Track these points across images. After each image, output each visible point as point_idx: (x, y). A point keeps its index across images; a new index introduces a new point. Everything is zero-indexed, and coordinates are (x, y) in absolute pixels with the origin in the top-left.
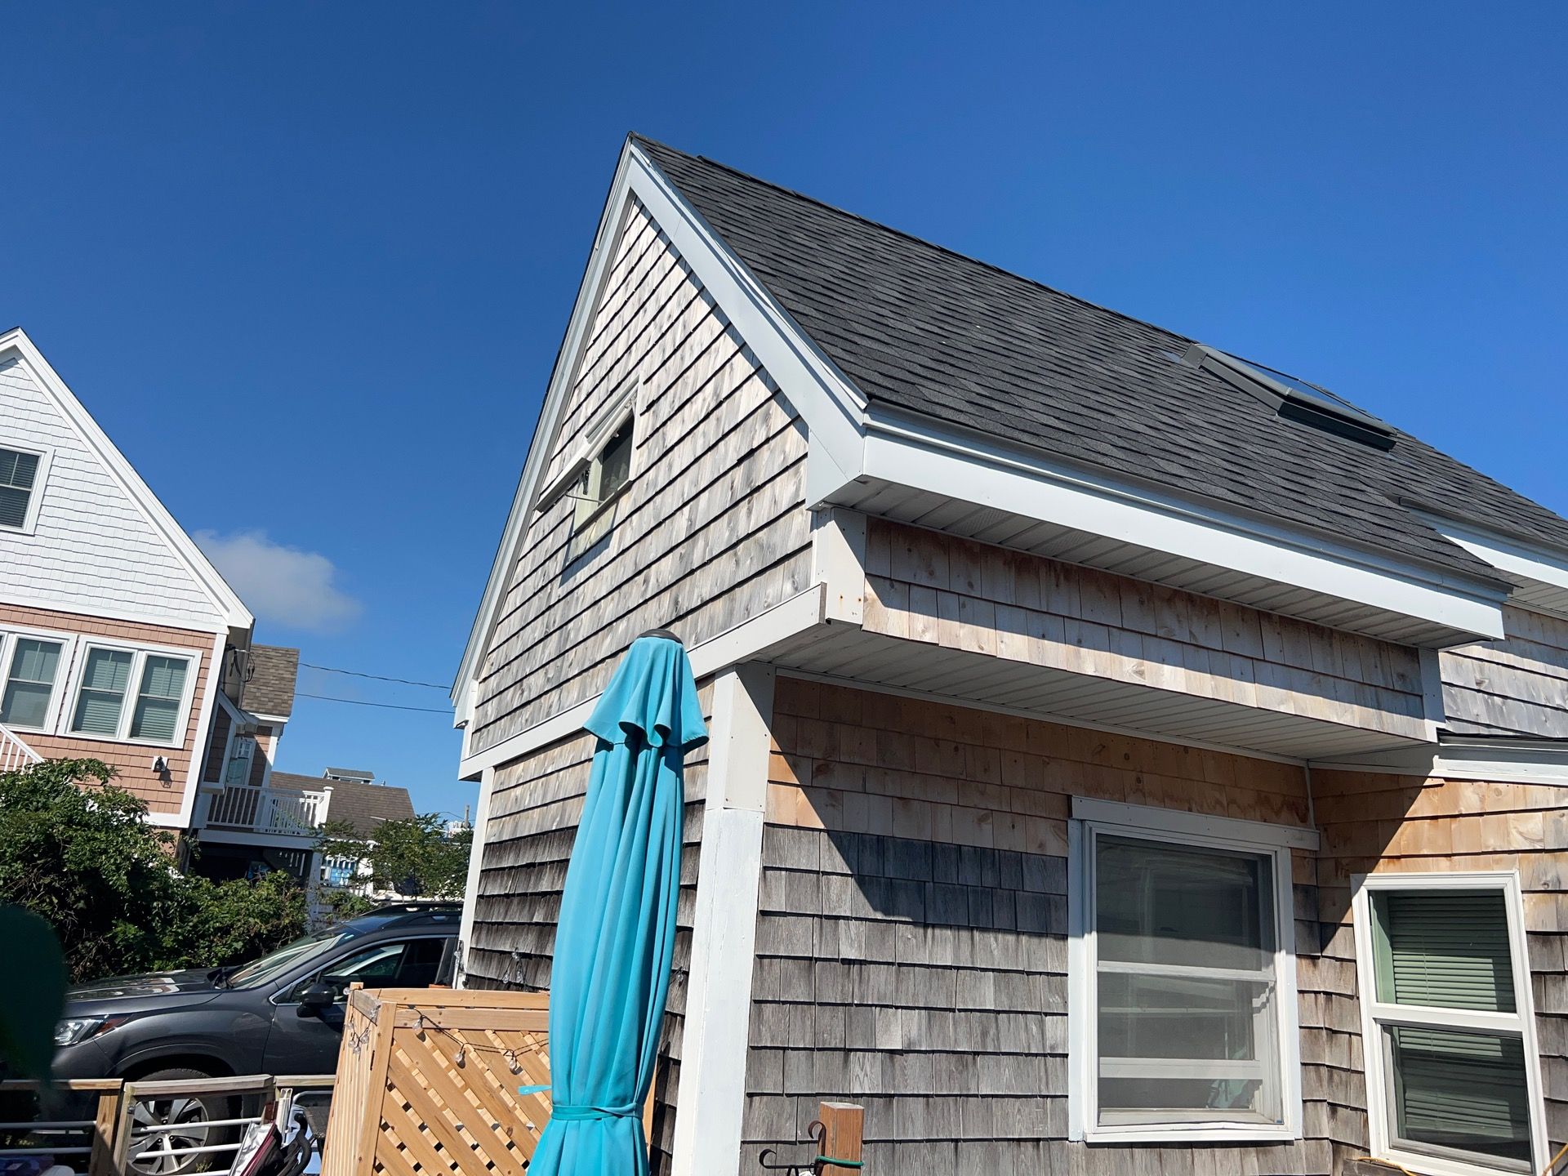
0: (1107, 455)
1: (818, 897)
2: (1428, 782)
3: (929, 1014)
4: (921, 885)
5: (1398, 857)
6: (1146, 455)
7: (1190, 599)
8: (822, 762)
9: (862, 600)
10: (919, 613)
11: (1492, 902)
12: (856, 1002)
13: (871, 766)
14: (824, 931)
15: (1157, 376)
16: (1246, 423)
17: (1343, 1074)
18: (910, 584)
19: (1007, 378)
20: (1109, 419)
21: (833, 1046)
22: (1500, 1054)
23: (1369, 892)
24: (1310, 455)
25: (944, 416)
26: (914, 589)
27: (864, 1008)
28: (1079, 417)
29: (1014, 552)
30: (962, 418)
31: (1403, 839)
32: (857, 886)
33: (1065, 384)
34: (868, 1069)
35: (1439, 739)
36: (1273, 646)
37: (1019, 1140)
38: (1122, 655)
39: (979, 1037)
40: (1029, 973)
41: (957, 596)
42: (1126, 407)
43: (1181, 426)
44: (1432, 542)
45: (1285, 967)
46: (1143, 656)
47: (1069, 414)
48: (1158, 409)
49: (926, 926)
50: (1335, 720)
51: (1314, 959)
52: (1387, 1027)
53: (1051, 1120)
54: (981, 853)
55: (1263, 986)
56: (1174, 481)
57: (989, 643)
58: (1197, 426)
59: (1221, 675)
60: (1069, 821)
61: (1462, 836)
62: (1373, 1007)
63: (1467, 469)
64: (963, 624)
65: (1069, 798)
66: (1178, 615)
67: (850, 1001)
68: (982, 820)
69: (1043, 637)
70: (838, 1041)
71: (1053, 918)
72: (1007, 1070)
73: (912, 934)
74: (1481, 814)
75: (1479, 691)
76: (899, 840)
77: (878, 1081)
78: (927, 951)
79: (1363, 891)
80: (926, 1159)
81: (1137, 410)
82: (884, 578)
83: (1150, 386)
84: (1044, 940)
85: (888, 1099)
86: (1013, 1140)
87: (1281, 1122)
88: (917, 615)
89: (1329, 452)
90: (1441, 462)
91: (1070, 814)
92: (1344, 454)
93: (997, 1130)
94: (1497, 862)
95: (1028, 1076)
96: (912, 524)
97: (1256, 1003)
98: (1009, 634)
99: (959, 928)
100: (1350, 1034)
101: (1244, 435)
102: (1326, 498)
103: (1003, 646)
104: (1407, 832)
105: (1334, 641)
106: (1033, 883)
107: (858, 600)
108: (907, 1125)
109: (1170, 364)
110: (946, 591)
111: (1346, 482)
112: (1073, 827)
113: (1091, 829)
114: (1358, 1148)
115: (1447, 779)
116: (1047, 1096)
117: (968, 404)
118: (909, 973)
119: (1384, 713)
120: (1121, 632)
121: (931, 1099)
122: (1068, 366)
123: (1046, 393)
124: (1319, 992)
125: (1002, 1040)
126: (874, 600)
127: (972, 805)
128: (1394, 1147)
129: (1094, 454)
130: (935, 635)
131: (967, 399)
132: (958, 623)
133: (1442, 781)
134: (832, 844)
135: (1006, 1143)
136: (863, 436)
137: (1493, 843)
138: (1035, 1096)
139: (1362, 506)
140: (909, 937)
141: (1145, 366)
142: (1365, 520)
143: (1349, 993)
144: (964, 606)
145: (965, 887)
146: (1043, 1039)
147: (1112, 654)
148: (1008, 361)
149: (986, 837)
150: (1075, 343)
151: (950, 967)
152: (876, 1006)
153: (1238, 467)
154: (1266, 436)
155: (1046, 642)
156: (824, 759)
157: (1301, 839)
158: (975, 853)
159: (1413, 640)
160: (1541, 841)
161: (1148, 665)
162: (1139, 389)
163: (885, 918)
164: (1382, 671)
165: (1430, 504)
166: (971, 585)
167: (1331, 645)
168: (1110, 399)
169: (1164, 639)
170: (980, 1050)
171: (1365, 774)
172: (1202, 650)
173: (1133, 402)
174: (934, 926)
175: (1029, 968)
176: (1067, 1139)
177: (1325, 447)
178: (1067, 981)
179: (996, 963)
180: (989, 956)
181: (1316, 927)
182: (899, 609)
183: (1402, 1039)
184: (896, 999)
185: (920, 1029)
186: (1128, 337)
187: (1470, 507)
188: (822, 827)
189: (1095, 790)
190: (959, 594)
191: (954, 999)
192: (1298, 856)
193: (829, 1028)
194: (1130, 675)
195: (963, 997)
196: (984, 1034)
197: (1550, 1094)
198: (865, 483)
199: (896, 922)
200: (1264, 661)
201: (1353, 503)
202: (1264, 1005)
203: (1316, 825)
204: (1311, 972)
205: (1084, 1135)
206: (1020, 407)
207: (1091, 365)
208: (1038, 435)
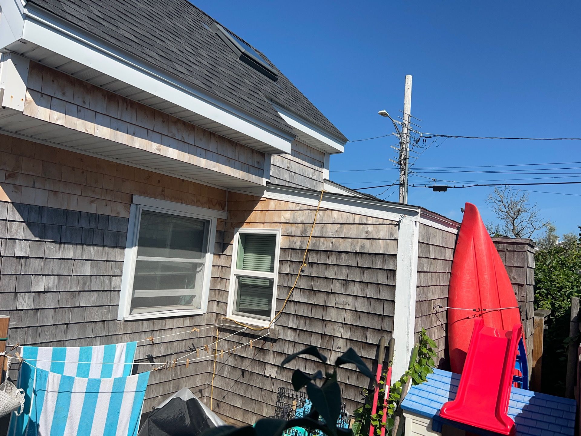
0: (151, 57)
1: (5, 231)
2: (262, 199)
3: (59, 277)
4: (60, 227)
5: (250, 223)
6: (171, 61)
7: (184, 123)
8: (12, 172)
9: (24, 100)
10: (55, 111)
11: (272, 238)
12: (22, 273)
13: (39, 177)
14: (7, 245)
15: (195, 32)
16: (224, 59)
17: (223, 292)
18: (52, 97)
19: (117, 13)
20: (161, 43)
21: (9, 291)
22: (268, 285)
23: (239, 234)
24: (245, 77)
25: (69, 20)
26: (54, 100)
27: (26, 276)
28: (147, 38)
29: (107, 91)
30: (80, 23)
31: (252, 217)
32: (27, 227)
33: (148, 23)
34: (27, 299)
35: (267, 185)
36: (214, 146)
37: (96, 322)
38: (152, 141)
39: (82, 285)
40: (107, 261)
41: (77, 106)
42: (173, 40)
43: (194, 54)
44: (275, 116)
45: (209, 258)
46: (161, 143)
47: (142, 36)
48: (188, 45)
49: (61, 243)
50: (233, 175)
51: (219, 255)
52: (238, 277)
53: (111, 313)
54: (90, 216)
55: (201, 264)
56: (179, 74)
57: (91, 129)
58: (202, 55)
59: (192, 154)
60: (131, 204)
61: (268, 217)
62: (235, 271)
63: (300, 94)
64: (78, 119)
65: (132, 195)
66: (178, 129)
67: (19, 273)
68: (92, 202)
69: (118, 130)
70: (11, 289)
71: (120, 240)
72: (93, 297)
73: (53, 246)
74: (274, 210)
75: (288, 170)
76: (50, 208)
77: (31, 304)
78: (60, 253)
79: (238, 233)
80: (52, 332)
81: (177, 43)
82: (38, 92)
83: (189, 35)
84: (115, 249)
85: (36, 311)
86: (93, 322)
87: (200, 308)
88: (54, 111)
89: (253, 77)
90: (293, 90)
91: (132, 202)
92: (258, 79)
93: (86, 318)
94: (276, 226)
95: (103, 299)
96: (56, 69)
97: (198, 270)
98: (102, 127)
99: (77, 244)
100: (227, 279)
101: (221, 64)
102: (243, 94)
103: (97, 131)
104: (253, 215)
105: (237, 147)
106: (112, 227)
107: (21, 100)
108: (44, 320)
109: (203, 29)
110: (71, 103)
111: (253, 89)
112: (133, 207)
113: (140, 208)
114: (223, 315)
115: (267, 198)
116: (110, 305)
117: (88, 18)
118: (50, 262)
119: (250, 174)
120: (153, 132)
121: (57, 310)
122: (154, 17)
123: (135, 24)
124: (220, 266)
125: (92, 286)
126: (31, 101)
127: (88, 196)
128: (234, 314)
129: (145, 55)
130: (64, 122)
131: (88, 16)
132: (76, 118)
133: (266, 199)
134: (14, 208)
135: (90, 323)
136: (24, 19)
137: (276, 220)
138: (105, 306)
139: (255, 99)
140: (52, 247)
141: (191, 27)
142: (254, 104)
143: (229, 266)
144: (80, 111)
145: (81, 228)
146: (110, 285)
147: (148, 141)
148: (123, 6)
149: (93, 209)
150: (162, 8)
151: (71, 259)
152: (33, 275)
153: (212, 75)
154: (230, 66)
155: (118, 132)
156: (12, 171)
157: (221, 215)
158: (87, 215)
159: (264, 150)
160: (289, 220)
161: (163, 147)
162: (183, 35)
163: (40, 240)
164: (252, 160)
165: (281, 103)
166: (84, 102)
167: (236, 149)
168: (167, 35)
169: (171, 137)
170: (82, 290)
171: (244, 194)
172: (186, 144)
173: (177, 39)
174: (64, 243)
175: (107, 259)
176: (117, 320)
177: (252, 75)
178: (123, 264)
179: (92, 257)
180: (90, 255)
181: (222, 245)
182: (45, 107)
183: (243, 280)
184: (43, 271)
185: (54, 283)
186: (189, 13)
187: (295, 107)
188: (10, 201)
189: (144, 193)
190: (78, 105)
191: (72, 272)
192: (220, 221)
193: (7, 284)
194: (155, 150)
195: (76, 270)
196: (84, 284)
197: (278, 297)
198: (24, 43)
199: (46, 241)
200: (210, 151)
201: (253, 98)
202: (200, 270)
203: (227, 211)
204: (218, 260)
205: (124, 318)
206: (117, 27)
207: (165, 19)
208: (120, 41)
